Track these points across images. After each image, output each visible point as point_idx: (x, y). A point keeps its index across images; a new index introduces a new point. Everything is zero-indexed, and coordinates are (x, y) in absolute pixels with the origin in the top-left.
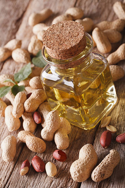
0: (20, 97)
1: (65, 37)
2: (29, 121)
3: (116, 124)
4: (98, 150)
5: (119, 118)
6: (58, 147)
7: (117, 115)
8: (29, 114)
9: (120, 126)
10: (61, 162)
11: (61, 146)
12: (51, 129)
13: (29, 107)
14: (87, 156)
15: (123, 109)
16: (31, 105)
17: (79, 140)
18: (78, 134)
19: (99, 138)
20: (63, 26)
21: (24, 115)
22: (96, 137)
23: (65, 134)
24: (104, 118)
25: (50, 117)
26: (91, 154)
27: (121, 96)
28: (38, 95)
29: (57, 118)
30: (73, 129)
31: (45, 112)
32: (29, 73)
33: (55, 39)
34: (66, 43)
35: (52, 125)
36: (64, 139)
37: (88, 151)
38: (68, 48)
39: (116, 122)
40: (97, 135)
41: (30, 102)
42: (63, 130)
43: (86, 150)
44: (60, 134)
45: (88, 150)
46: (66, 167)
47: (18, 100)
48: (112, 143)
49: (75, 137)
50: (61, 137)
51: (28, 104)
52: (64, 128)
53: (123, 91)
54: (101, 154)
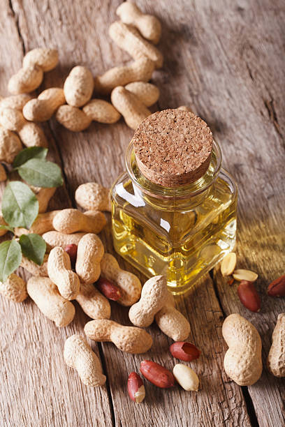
1: (176, 147)
12: (151, 309)
25: (153, 290)
41: (89, 265)
51: (89, 270)
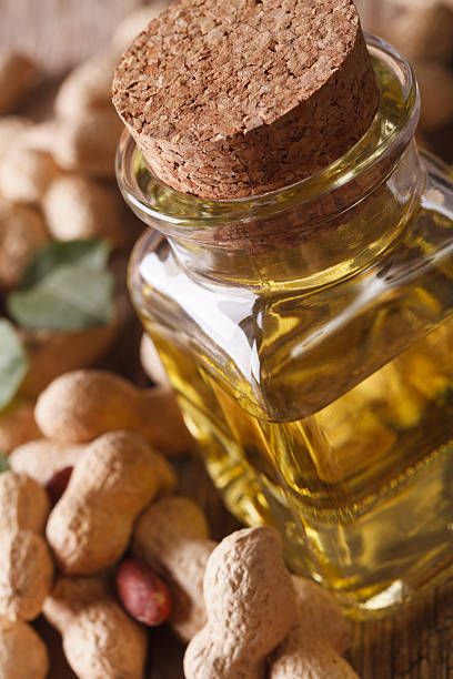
0: (9, 501)
2: (99, 624)
8: (84, 584)
13: (85, 541)
16: (93, 527)
21: (60, 597)
28: (118, 465)
41: (80, 511)
51: (75, 526)
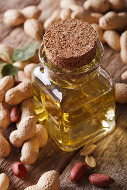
0: (5, 82)
1: (71, 41)
2: (3, 115)
3: (99, 158)
4: (65, 180)
5: (106, 152)
6: (22, 159)
7: (105, 146)
9: (102, 162)
10: (18, 178)
11: (26, 160)
12: (22, 135)
13: (10, 99)
14: (46, 186)
15: (115, 141)
16: (13, 97)
17: (50, 159)
18: (52, 151)
19: (73, 166)
20: (75, 27)
22: (70, 164)
23: (35, 147)
24: (90, 144)
25: (25, 123)
26: (51, 186)
27: (120, 124)
28: (26, 89)
29: (32, 127)
30: (49, 142)
31: (25, 111)
32: (31, 54)
33: (59, 39)
34: (68, 50)
35: (23, 132)
36: (32, 152)
37: (50, 181)
38: (68, 57)
39: (100, 155)
40: (73, 162)
41: (13, 93)
42: (35, 141)
43: (48, 179)
44: (30, 146)
45: (50, 179)
46: (20, 187)
47: (2, 85)
48: (84, 179)
49: (48, 153)
50: (29, 148)
51: (10, 95)
52: (38, 139)
53: (125, 119)
54: (66, 188)
